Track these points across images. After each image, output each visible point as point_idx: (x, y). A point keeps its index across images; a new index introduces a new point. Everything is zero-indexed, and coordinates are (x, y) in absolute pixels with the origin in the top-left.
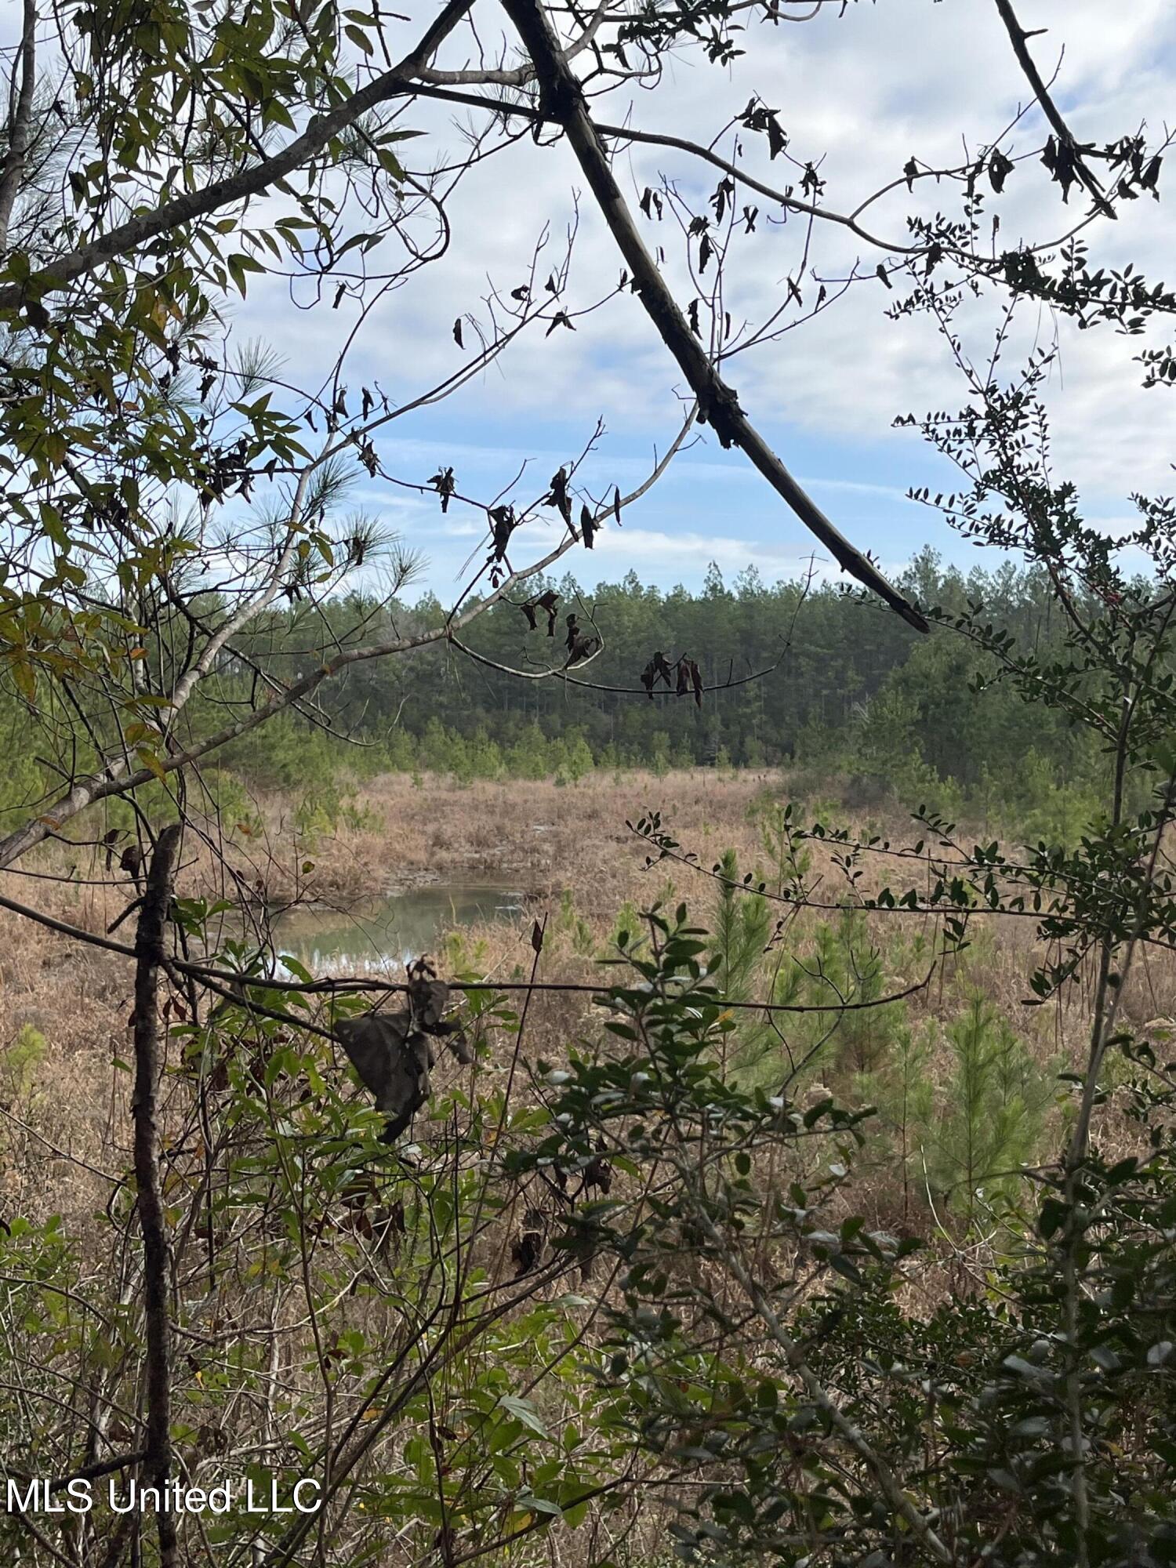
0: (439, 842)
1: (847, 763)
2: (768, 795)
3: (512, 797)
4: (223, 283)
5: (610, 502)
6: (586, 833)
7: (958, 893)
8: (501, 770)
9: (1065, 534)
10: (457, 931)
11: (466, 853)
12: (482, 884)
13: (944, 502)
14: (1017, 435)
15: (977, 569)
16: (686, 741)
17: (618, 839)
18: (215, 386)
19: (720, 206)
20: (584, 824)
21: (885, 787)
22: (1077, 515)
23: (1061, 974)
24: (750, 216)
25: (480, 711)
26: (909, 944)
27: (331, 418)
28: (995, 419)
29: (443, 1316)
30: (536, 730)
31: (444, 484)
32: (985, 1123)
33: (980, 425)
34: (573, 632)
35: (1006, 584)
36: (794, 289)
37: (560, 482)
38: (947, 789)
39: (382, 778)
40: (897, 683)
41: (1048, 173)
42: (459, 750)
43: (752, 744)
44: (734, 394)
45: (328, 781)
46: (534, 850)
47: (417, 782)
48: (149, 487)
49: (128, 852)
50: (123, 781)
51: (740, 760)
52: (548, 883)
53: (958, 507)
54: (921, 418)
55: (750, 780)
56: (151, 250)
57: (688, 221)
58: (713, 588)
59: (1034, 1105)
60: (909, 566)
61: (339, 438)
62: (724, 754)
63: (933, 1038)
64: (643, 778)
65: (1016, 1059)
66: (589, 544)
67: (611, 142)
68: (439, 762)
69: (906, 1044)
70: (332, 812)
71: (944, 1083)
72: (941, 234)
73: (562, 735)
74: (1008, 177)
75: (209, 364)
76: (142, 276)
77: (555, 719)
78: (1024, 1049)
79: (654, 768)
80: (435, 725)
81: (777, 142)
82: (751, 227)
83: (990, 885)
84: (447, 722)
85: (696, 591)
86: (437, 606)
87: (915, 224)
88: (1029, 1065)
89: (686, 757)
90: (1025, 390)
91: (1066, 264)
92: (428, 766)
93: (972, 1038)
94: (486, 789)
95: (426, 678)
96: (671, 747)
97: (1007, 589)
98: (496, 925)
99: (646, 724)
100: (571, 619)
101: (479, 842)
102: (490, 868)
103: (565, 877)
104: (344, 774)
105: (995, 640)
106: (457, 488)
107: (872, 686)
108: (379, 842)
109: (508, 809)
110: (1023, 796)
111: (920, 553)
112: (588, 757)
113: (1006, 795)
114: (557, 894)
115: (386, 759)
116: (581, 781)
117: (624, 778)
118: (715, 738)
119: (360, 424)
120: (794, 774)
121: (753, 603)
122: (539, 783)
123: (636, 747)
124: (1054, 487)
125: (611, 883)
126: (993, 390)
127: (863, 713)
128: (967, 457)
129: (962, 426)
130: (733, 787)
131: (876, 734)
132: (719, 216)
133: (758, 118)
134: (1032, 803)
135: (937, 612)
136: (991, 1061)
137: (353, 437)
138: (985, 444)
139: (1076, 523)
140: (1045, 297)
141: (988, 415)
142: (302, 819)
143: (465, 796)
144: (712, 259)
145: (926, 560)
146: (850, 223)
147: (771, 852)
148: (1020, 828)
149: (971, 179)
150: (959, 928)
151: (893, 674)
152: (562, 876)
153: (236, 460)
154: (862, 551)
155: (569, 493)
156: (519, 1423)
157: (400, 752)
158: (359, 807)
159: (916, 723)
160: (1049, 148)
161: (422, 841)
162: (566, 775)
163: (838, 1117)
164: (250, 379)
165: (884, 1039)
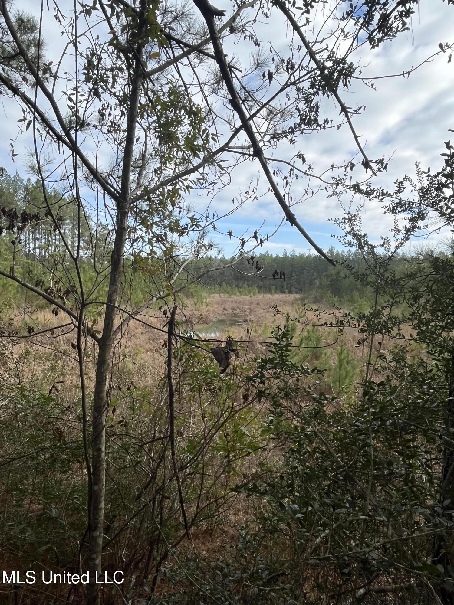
0: (225, 309)
1: (314, 293)
2: (296, 300)
3: (241, 299)
4: (185, 191)
5: (266, 237)
6: (256, 308)
7: (341, 323)
8: (238, 294)
9: (365, 244)
10: (229, 328)
11: (231, 312)
12: (234, 318)
13: (339, 238)
14: (355, 223)
15: (343, 251)
16: (278, 288)
17: (264, 309)
18: (181, 213)
19: (290, 174)
20: (256, 306)
21: (322, 299)
22: (368, 240)
23: (363, 341)
24: (297, 176)
25: (234, 281)
26: (327, 333)
27: (206, 219)
28: (350, 220)
29: (229, 410)
30: (246, 285)
31: (230, 233)
32: (343, 372)
33: (347, 221)
34: (257, 265)
35: (349, 254)
36: (306, 192)
37: (255, 233)
38: (336, 299)
39: (212, 295)
40: (325, 276)
41: (363, 167)
42: (229, 289)
43: (293, 289)
44: (294, 215)
45: (201, 296)
46: (245, 311)
47: (220, 296)
48: (169, 234)
49: (165, 311)
50: (163, 296)
51: (290, 292)
52: (248, 318)
53: (342, 239)
54: (333, 219)
55: (293, 296)
56: (171, 185)
57: (283, 177)
58: (285, 255)
59: (354, 368)
60: (328, 250)
61: (208, 223)
62: (287, 291)
63: (332, 353)
64: (269, 296)
65: (350, 359)
66: (261, 246)
67: (268, 161)
68: (225, 292)
69: (326, 354)
70: (202, 303)
71: (334, 363)
72: (339, 180)
73: (252, 286)
74: (354, 168)
75: (180, 208)
76: (169, 190)
77: (250, 283)
78: (352, 356)
79: (272, 294)
80: (224, 284)
81: (304, 161)
82: (297, 178)
83: (348, 321)
84: (227, 283)
85: (281, 255)
86: (225, 258)
87: (333, 178)
88: (353, 360)
89: (279, 291)
90: (357, 213)
91: (367, 187)
92: (222, 292)
93: (340, 354)
94: (235, 298)
95: (223, 273)
96: (276, 289)
97: (349, 255)
98: (237, 327)
99: (270, 284)
100: (257, 262)
101: (234, 309)
102: (235, 315)
103: (252, 317)
104: (204, 294)
105: (349, 268)
106: (233, 234)
107: (320, 276)
108: (212, 309)
109: (239, 302)
110: (353, 301)
111: (330, 248)
112: (257, 291)
113: (349, 301)
114: (250, 321)
115: (213, 291)
116: (256, 296)
117: (265, 296)
118: (285, 287)
119: (212, 220)
120: (301, 296)
121: (293, 258)
122: (246, 297)
123: (268, 289)
124: (363, 234)
125: (262, 319)
126: (349, 213)
127: (317, 282)
128: (343, 227)
129: (343, 221)
130: (289, 298)
131: (321, 287)
132: (290, 176)
133: (300, 156)
134: (354, 303)
135: (337, 261)
136: (345, 358)
137: (211, 223)
138: (348, 225)
139: (367, 242)
140: (362, 194)
141: (349, 219)
142: (196, 304)
143: (230, 299)
144: (288, 185)
145: (332, 249)
146: (319, 178)
147: (297, 312)
148: (352, 308)
149: (346, 168)
150: (342, 330)
151: (325, 274)
152: (250, 317)
153: (186, 228)
154: (321, 248)
155: (257, 235)
156: (244, 433)
157: (216, 290)
158: (207, 301)
159: (329, 285)
160: (363, 162)
161: (221, 309)
162: (252, 295)
163: (318, 371)
164: (188, 211)
165: (321, 353)
